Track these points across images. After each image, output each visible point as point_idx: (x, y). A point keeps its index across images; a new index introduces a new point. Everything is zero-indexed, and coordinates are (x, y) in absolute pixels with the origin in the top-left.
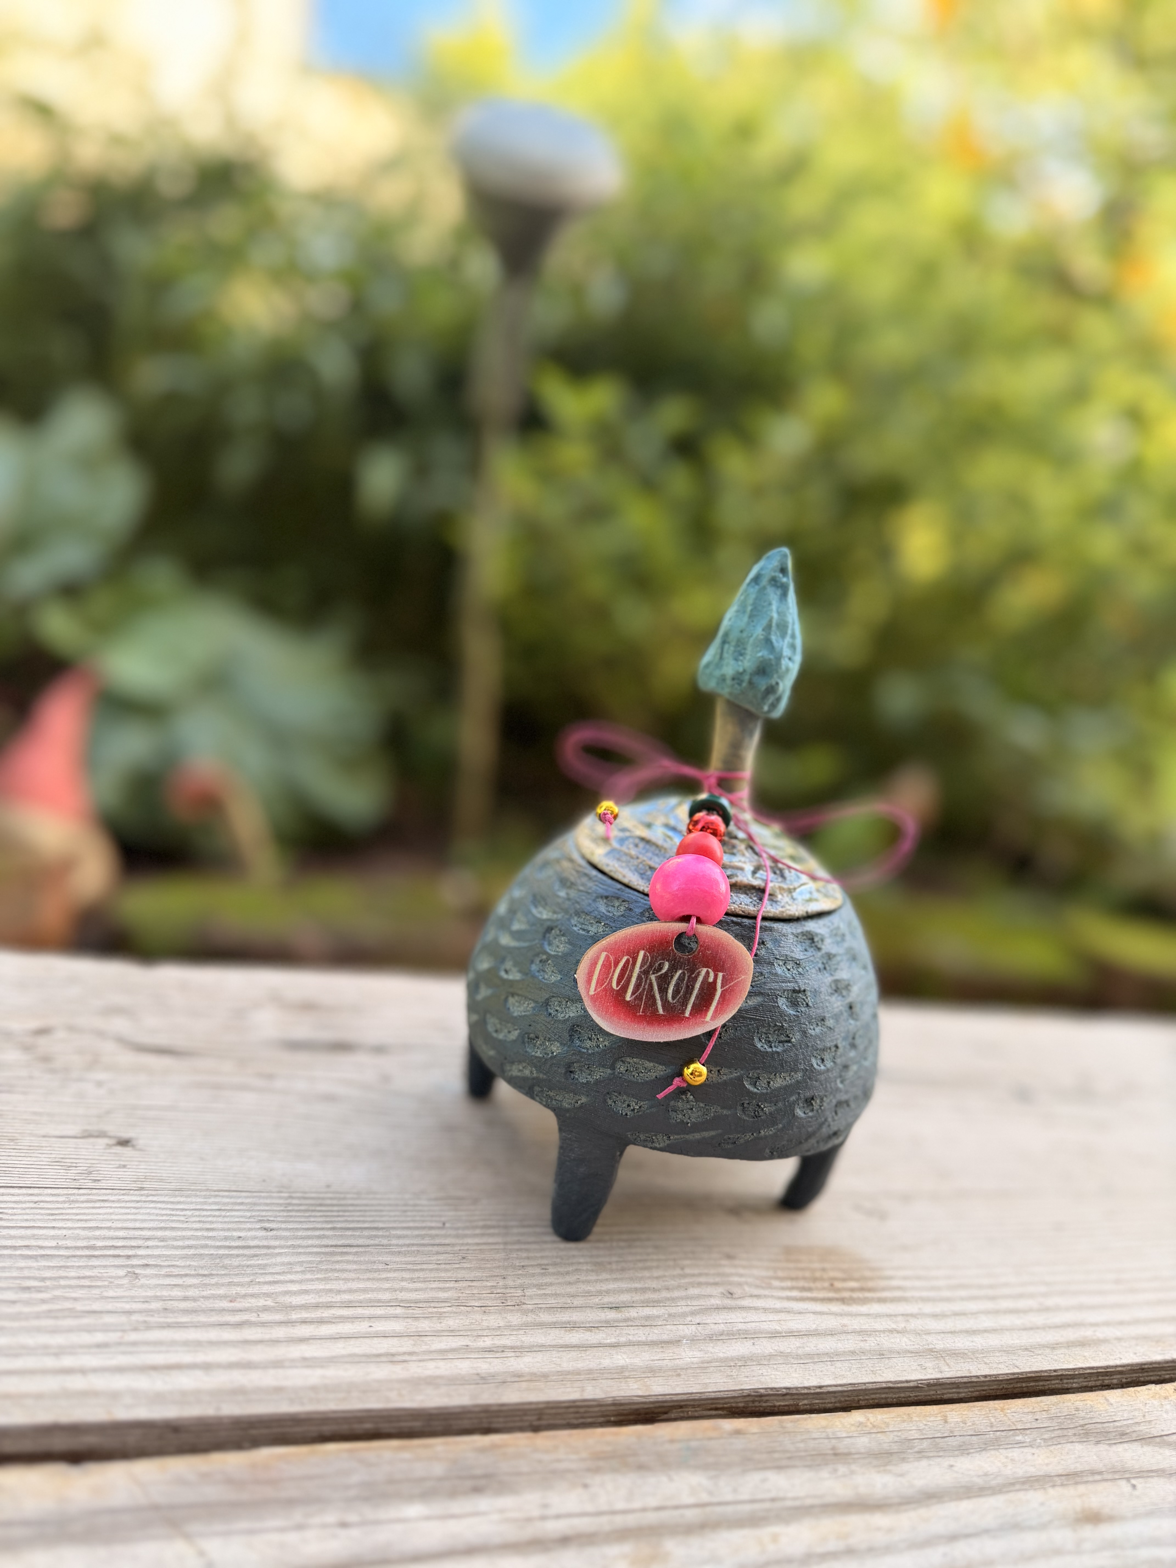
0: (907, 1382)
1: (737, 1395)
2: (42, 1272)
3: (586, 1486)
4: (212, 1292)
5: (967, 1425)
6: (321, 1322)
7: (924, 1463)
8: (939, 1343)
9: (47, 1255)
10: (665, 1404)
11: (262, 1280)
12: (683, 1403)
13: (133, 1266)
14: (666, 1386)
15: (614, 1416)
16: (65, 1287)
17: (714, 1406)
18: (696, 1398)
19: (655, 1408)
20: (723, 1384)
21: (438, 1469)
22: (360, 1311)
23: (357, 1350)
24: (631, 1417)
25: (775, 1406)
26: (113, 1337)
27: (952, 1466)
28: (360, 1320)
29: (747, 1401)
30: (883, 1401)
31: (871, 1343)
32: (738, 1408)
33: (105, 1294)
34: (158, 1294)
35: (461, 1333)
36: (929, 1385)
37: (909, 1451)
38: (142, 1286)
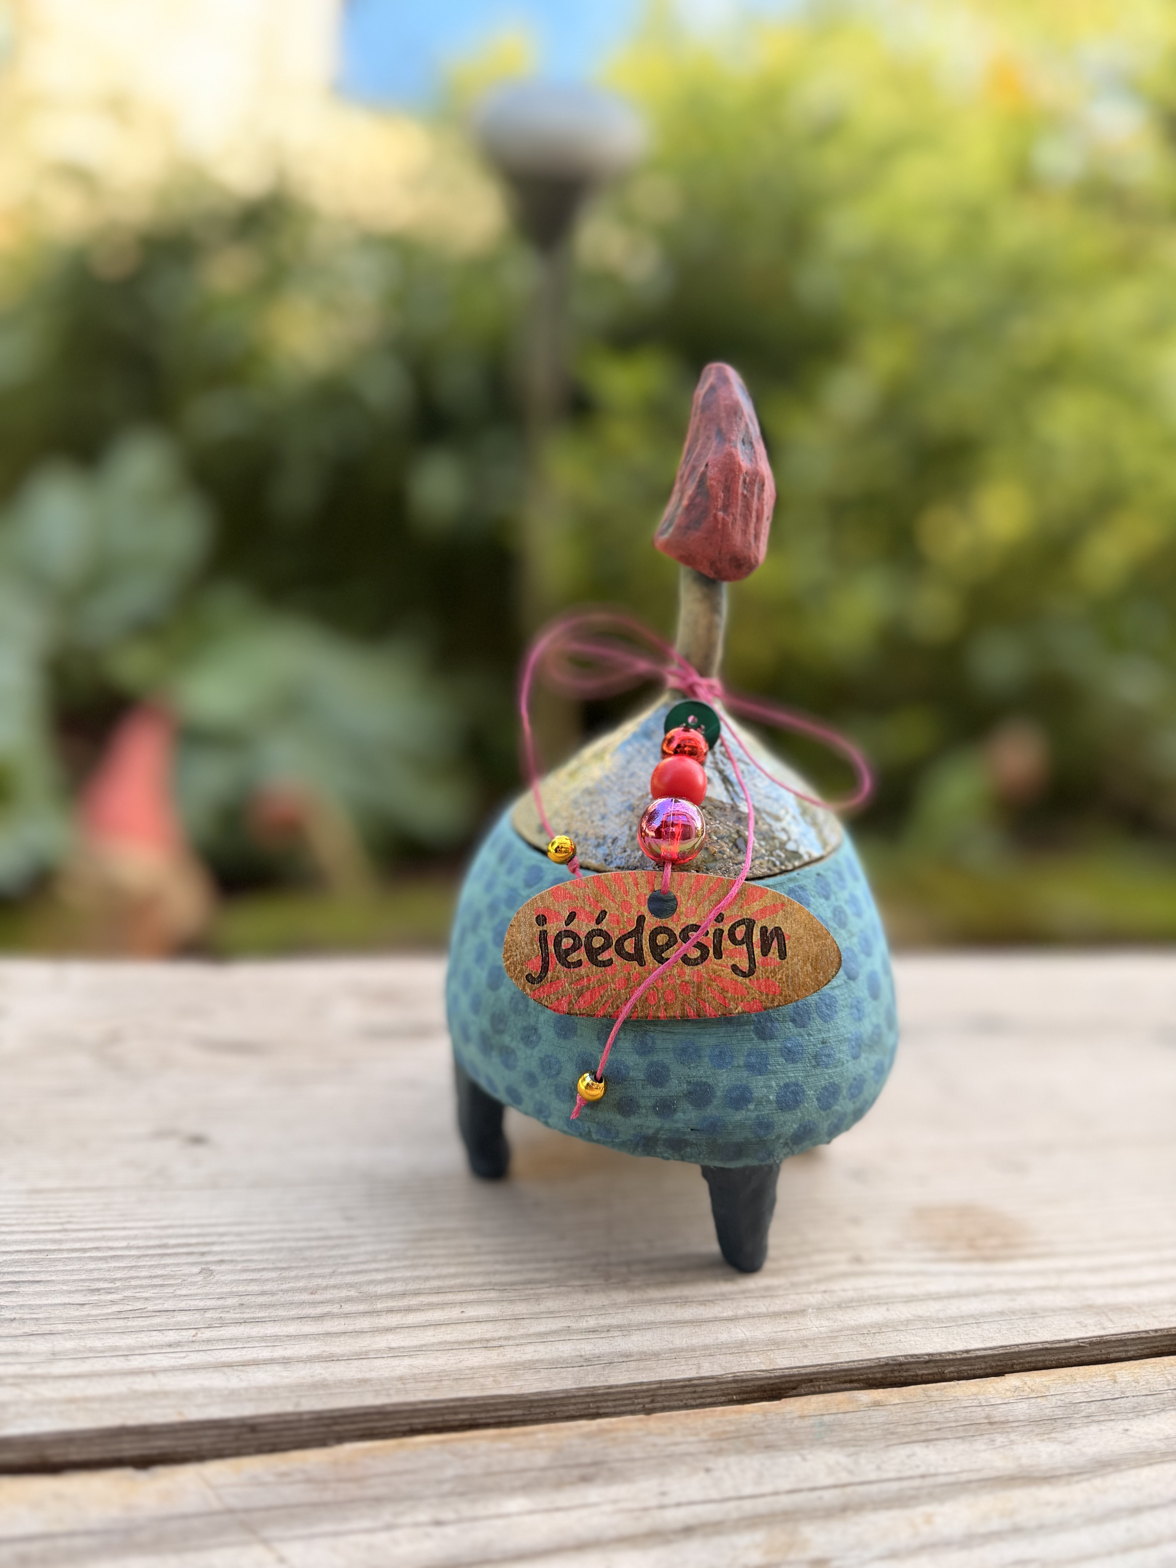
0: (1066, 1341)
1: (873, 1365)
2: (113, 1274)
3: (708, 1470)
4: (291, 1285)
5: (1141, 1384)
6: (409, 1310)
7: (1094, 1428)
8: (1099, 1298)
9: (117, 1256)
10: (793, 1379)
11: (344, 1270)
12: (812, 1377)
13: (207, 1263)
14: (792, 1358)
15: (735, 1394)
16: (136, 1287)
17: (848, 1378)
18: (827, 1369)
19: (782, 1383)
20: (856, 1353)
21: (541, 1459)
22: (450, 1297)
23: (448, 1338)
24: (756, 1395)
25: (917, 1376)
26: (187, 1335)
27: (1127, 1430)
28: (451, 1305)
29: (886, 1371)
30: (1040, 1364)
31: (1021, 1302)
32: (875, 1379)
33: (179, 1292)
34: (234, 1289)
35: (562, 1314)
36: (1091, 1343)
37: (1075, 1415)
38: (216, 1283)
